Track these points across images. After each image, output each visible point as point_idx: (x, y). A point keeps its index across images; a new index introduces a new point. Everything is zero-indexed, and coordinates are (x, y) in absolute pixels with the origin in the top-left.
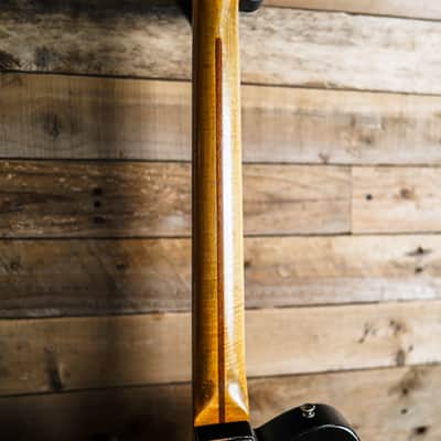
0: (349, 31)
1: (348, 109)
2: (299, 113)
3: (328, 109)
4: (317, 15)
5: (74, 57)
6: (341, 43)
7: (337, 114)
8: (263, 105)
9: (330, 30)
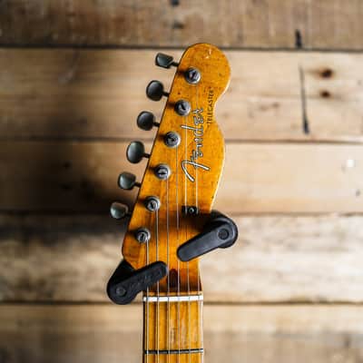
0: (341, 235)
1: (340, 327)
2: (280, 335)
3: (317, 328)
4: (301, 220)
5: (25, 284)
6: (331, 250)
7: (327, 333)
8: (236, 327)
9: (317, 235)
